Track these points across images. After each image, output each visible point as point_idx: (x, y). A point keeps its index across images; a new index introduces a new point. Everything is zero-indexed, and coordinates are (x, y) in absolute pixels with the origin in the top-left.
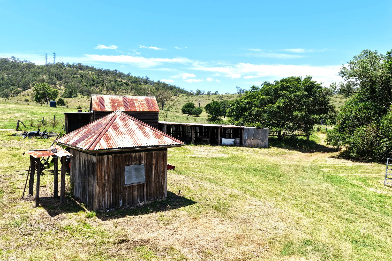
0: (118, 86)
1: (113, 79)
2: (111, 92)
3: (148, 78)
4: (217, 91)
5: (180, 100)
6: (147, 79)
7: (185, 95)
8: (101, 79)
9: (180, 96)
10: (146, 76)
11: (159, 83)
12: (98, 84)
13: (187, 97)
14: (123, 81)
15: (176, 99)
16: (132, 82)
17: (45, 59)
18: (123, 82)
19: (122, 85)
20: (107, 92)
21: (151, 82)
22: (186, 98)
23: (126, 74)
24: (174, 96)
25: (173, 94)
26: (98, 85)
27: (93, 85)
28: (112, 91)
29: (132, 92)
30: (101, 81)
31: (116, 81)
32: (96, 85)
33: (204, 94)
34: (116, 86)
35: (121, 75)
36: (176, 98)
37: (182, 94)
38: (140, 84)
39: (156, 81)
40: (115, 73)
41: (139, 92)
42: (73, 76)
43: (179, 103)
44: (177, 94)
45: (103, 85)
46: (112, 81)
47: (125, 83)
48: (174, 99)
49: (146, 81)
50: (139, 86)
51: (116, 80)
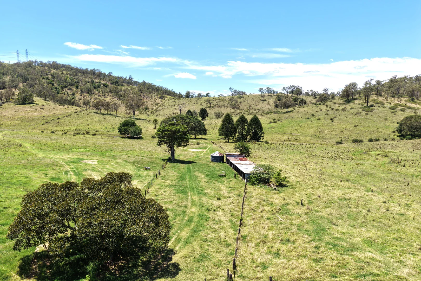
0: (95, 87)
1: (90, 80)
2: (86, 96)
3: (132, 78)
4: (209, 93)
5: (165, 103)
6: (131, 79)
7: (173, 97)
8: (75, 81)
9: (166, 99)
10: (130, 76)
11: (144, 84)
12: (71, 85)
13: (174, 100)
14: (102, 82)
15: (161, 103)
16: (112, 83)
17: (16, 56)
18: (102, 83)
19: (99, 87)
20: (81, 95)
21: (136, 83)
22: (173, 101)
23: (107, 73)
24: (160, 99)
25: (158, 96)
26: (71, 87)
27: (66, 87)
28: (87, 94)
29: (111, 94)
30: (75, 82)
31: (93, 82)
32: (69, 87)
33: (194, 96)
34: (92, 88)
35: (100, 75)
36: (161, 101)
37: (170, 97)
38: (122, 85)
39: (141, 81)
40: (93, 72)
41: (119, 95)
42: (43, 77)
43: (164, 107)
44: (164, 96)
45: (77, 87)
46: (89, 82)
47: (104, 85)
48: (159, 102)
49: (130, 82)
50: (119, 87)
51: (93, 81)
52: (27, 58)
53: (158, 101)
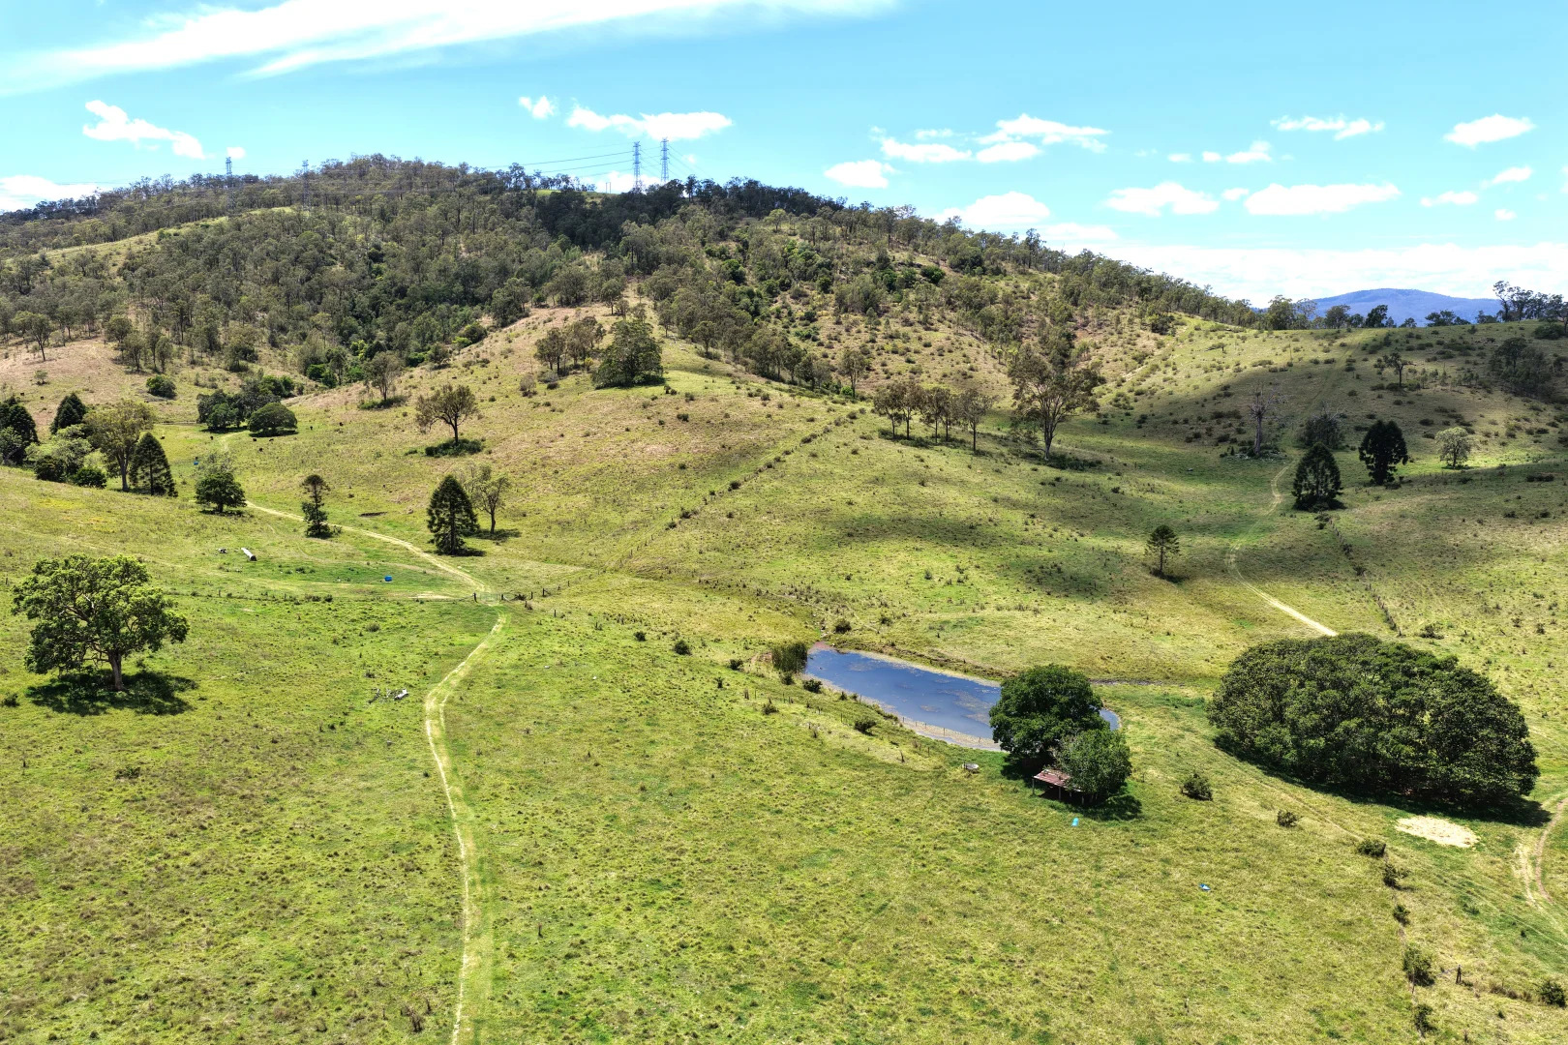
0: (891, 287)
1: (873, 257)
2: (855, 323)
3: (1037, 242)
4: (1383, 308)
5: (1177, 355)
6: (1032, 244)
7: (1211, 324)
8: (819, 259)
9: (1182, 331)
10: (1030, 232)
11: (1086, 263)
12: (805, 280)
13: (1215, 341)
14: (922, 260)
15: (1157, 352)
16: (959, 266)
18: (919, 266)
19: (909, 282)
20: (838, 323)
21: (1053, 262)
22: (1211, 343)
23: (941, 221)
24: (1153, 335)
25: (1148, 320)
26: (805, 287)
27: (785, 286)
28: (859, 317)
29: (950, 315)
30: (820, 266)
31: (884, 263)
32: (796, 285)
33: (1312, 319)
34: (882, 291)
35: (915, 232)
36: (1160, 345)
37: (1197, 320)
38: (997, 272)
39: (1073, 251)
40: (887, 221)
41: (983, 317)
42: (708, 247)
43: (1170, 373)
44: (1172, 318)
45: (825, 288)
46: (869, 264)
47: (927, 273)
48: (1149, 350)
49: (1031, 255)
50: (986, 282)
51: (887, 260)
52: (665, 169)
53: (1147, 340)
